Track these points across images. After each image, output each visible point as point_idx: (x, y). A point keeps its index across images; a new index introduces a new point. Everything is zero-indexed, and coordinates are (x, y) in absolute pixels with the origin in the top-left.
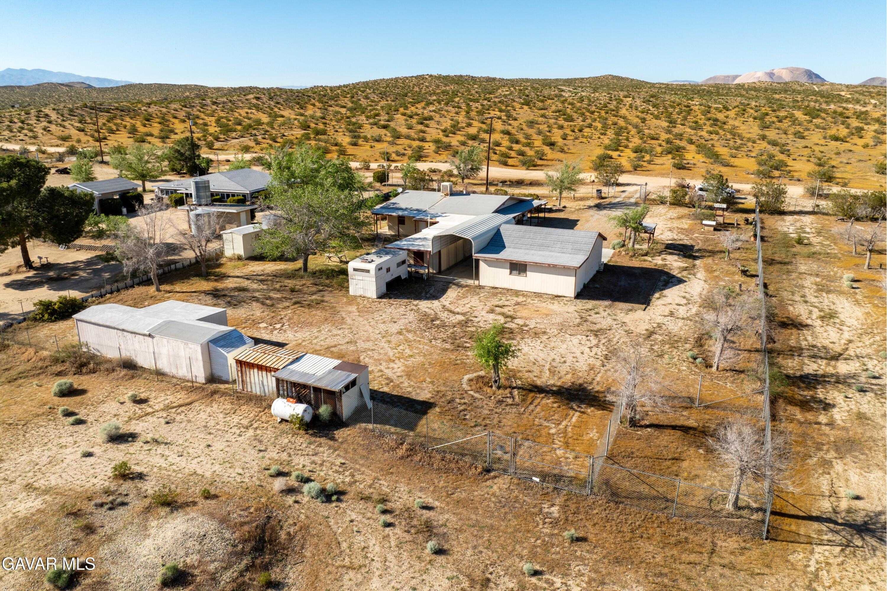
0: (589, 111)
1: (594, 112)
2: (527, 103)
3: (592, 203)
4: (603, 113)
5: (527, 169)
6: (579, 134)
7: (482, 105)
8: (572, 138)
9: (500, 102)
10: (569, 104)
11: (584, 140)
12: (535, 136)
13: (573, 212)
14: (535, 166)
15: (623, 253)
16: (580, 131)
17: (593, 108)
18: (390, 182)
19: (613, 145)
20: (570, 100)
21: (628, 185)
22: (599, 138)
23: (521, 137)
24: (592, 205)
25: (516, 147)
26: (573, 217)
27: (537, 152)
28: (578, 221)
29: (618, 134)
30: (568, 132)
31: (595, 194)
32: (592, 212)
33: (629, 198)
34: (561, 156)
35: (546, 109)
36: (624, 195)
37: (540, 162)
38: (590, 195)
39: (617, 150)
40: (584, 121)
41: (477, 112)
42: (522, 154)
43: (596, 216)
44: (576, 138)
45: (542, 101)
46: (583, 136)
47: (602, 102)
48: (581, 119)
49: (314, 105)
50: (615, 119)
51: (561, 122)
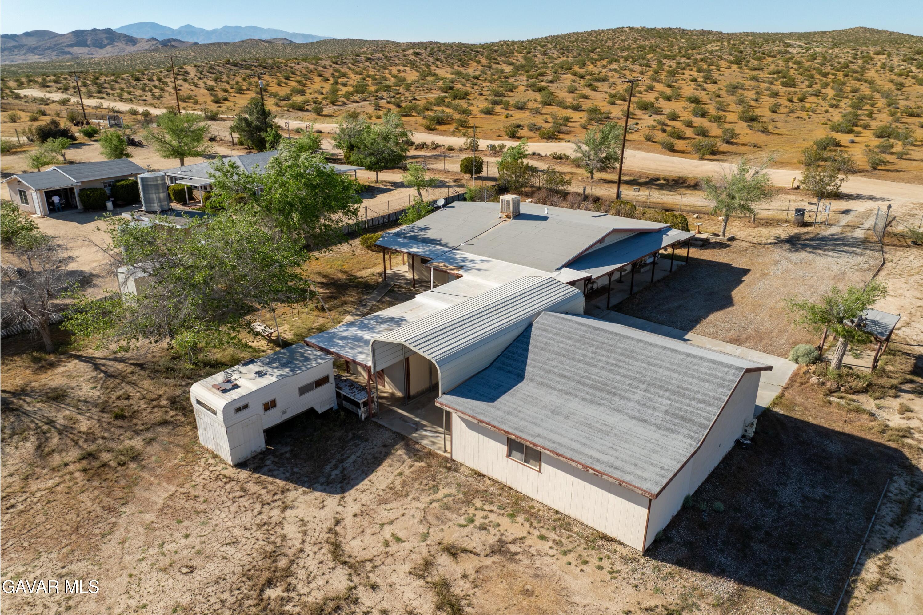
0: (820, 72)
1: (828, 73)
2: (738, 62)
3: (783, 232)
4: (840, 75)
5: (702, 158)
6: (798, 105)
7: (678, 63)
8: (786, 110)
9: (702, 60)
10: (795, 63)
11: (804, 114)
12: (733, 107)
13: (743, 251)
14: (714, 153)
15: (814, 380)
16: (801, 100)
17: (828, 69)
18: (484, 174)
19: (845, 124)
20: (797, 58)
21: (859, 197)
22: (827, 112)
23: (711, 109)
24: (783, 236)
25: (698, 121)
26: (739, 262)
27: (725, 131)
28: (746, 272)
29: (856, 107)
30: (783, 101)
31: (792, 216)
32: (778, 253)
33: (854, 227)
34: (761, 138)
35: (762, 69)
36: (845, 220)
37: (724, 147)
38: (783, 216)
39: (850, 132)
40: (810, 86)
41: (668, 72)
42: (703, 133)
43: (785, 265)
44: (792, 112)
45: (759, 59)
46: (803, 109)
47: (842, 61)
48: (807, 83)
49: (479, 62)
50: (857, 84)
51: (778, 87)
